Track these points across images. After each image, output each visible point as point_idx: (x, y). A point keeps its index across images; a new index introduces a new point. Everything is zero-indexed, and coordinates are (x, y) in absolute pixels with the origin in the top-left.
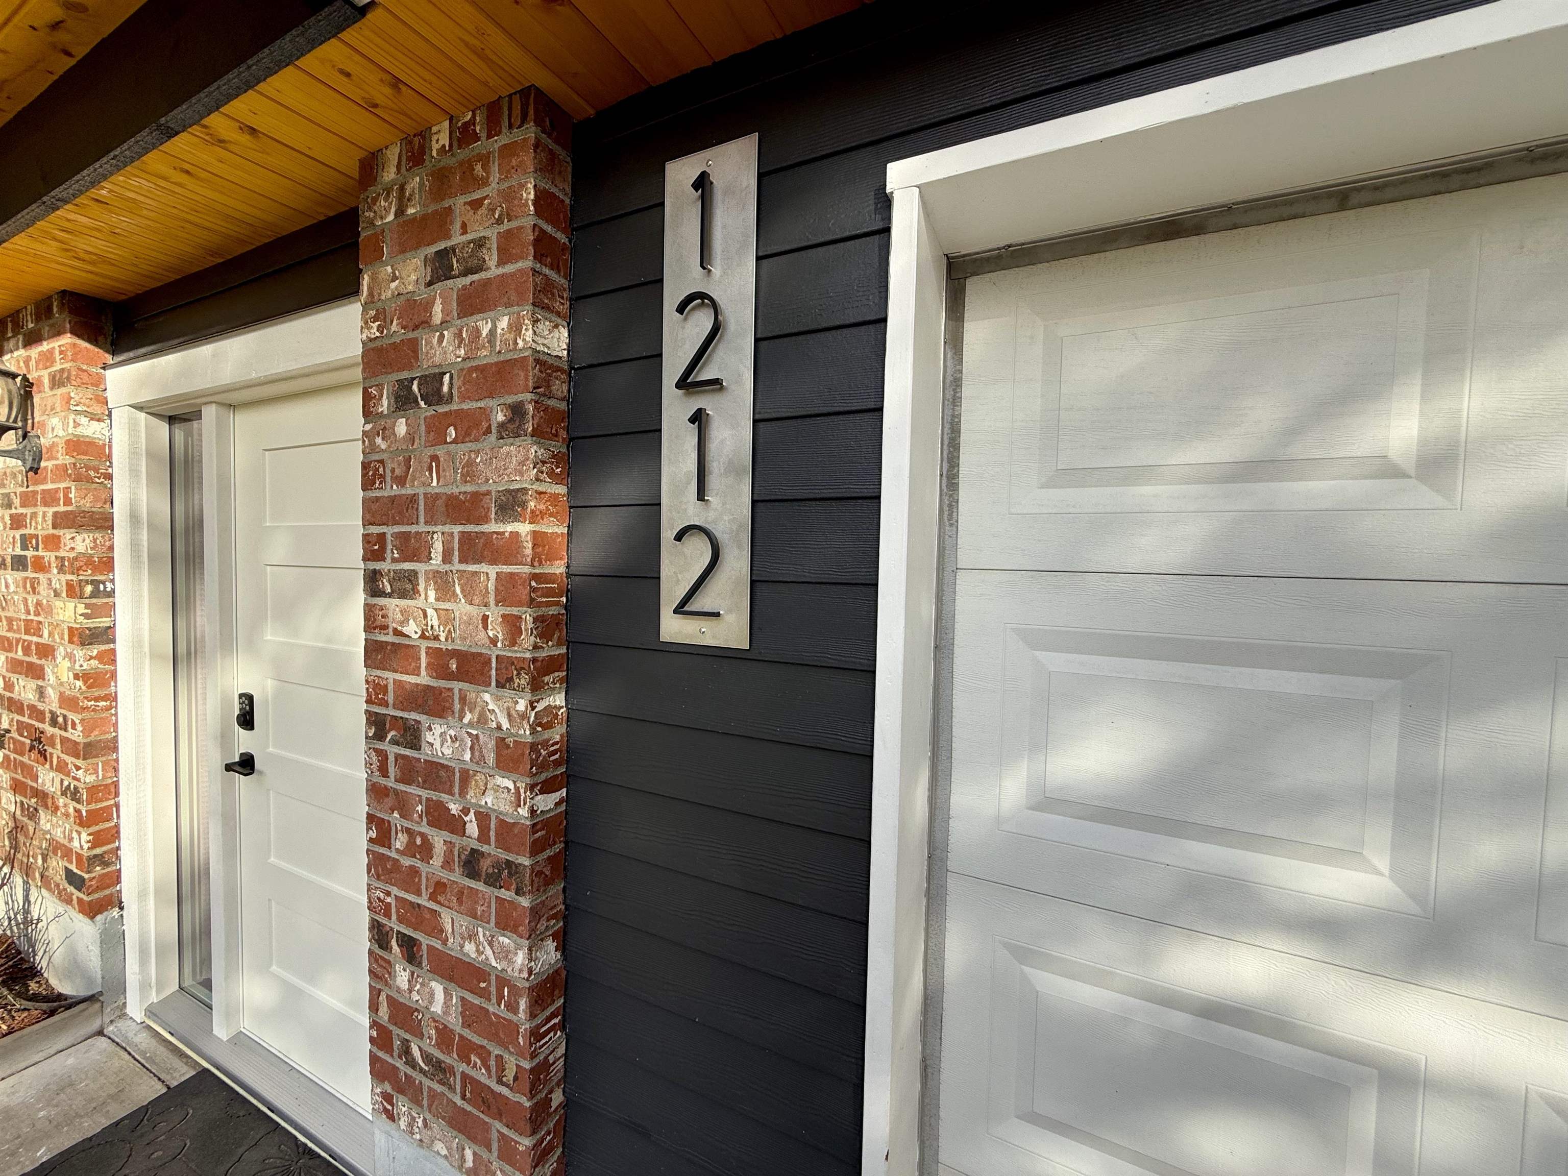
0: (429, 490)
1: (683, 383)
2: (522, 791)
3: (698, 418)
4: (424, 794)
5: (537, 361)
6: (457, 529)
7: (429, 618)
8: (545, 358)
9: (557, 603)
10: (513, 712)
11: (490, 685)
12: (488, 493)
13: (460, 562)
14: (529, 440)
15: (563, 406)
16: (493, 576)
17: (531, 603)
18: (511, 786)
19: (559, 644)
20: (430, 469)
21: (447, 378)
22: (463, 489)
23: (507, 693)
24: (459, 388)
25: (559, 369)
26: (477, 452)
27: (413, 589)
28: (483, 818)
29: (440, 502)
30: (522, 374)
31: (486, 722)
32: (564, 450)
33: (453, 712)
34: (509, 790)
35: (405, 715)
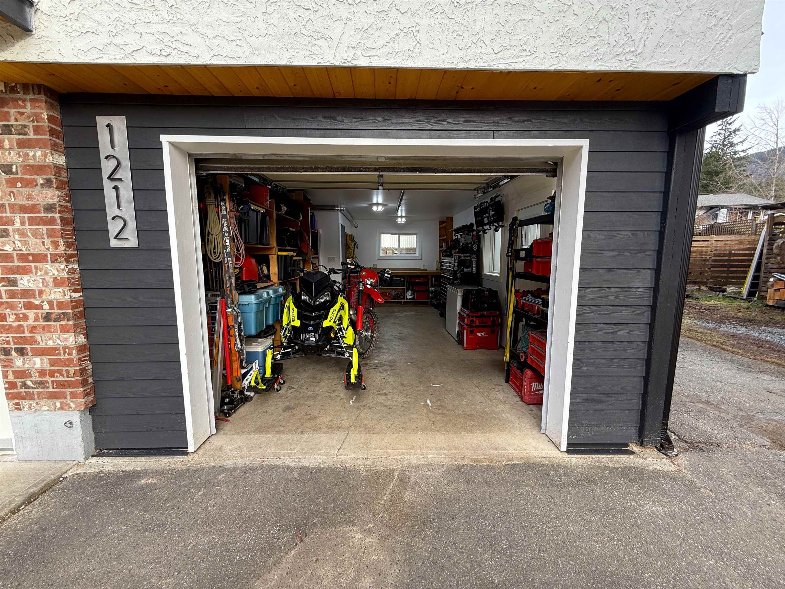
0: (10, 202)
1: (109, 178)
2: (66, 291)
3: (116, 188)
4: (22, 300)
5: (55, 166)
6: (26, 215)
7: (16, 244)
8: (58, 165)
9: (72, 238)
10: (59, 269)
11: (48, 262)
12: (39, 204)
13: (29, 225)
14: (55, 189)
15: (66, 179)
16: (45, 230)
17: (62, 237)
18: (61, 291)
19: (74, 250)
20: (10, 196)
21: (14, 167)
22: (28, 202)
23: (55, 264)
24: (21, 170)
25: (63, 168)
26: (33, 192)
27: (7, 235)
28: (50, 303)
29: (16, 207)
30: (49, 170)
31: (48, 273)
32: (68, 193)
33: (32, 273)
34: (60, 292)
35: (9, 276)
